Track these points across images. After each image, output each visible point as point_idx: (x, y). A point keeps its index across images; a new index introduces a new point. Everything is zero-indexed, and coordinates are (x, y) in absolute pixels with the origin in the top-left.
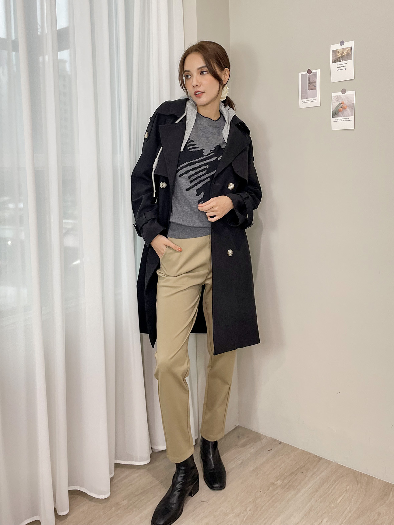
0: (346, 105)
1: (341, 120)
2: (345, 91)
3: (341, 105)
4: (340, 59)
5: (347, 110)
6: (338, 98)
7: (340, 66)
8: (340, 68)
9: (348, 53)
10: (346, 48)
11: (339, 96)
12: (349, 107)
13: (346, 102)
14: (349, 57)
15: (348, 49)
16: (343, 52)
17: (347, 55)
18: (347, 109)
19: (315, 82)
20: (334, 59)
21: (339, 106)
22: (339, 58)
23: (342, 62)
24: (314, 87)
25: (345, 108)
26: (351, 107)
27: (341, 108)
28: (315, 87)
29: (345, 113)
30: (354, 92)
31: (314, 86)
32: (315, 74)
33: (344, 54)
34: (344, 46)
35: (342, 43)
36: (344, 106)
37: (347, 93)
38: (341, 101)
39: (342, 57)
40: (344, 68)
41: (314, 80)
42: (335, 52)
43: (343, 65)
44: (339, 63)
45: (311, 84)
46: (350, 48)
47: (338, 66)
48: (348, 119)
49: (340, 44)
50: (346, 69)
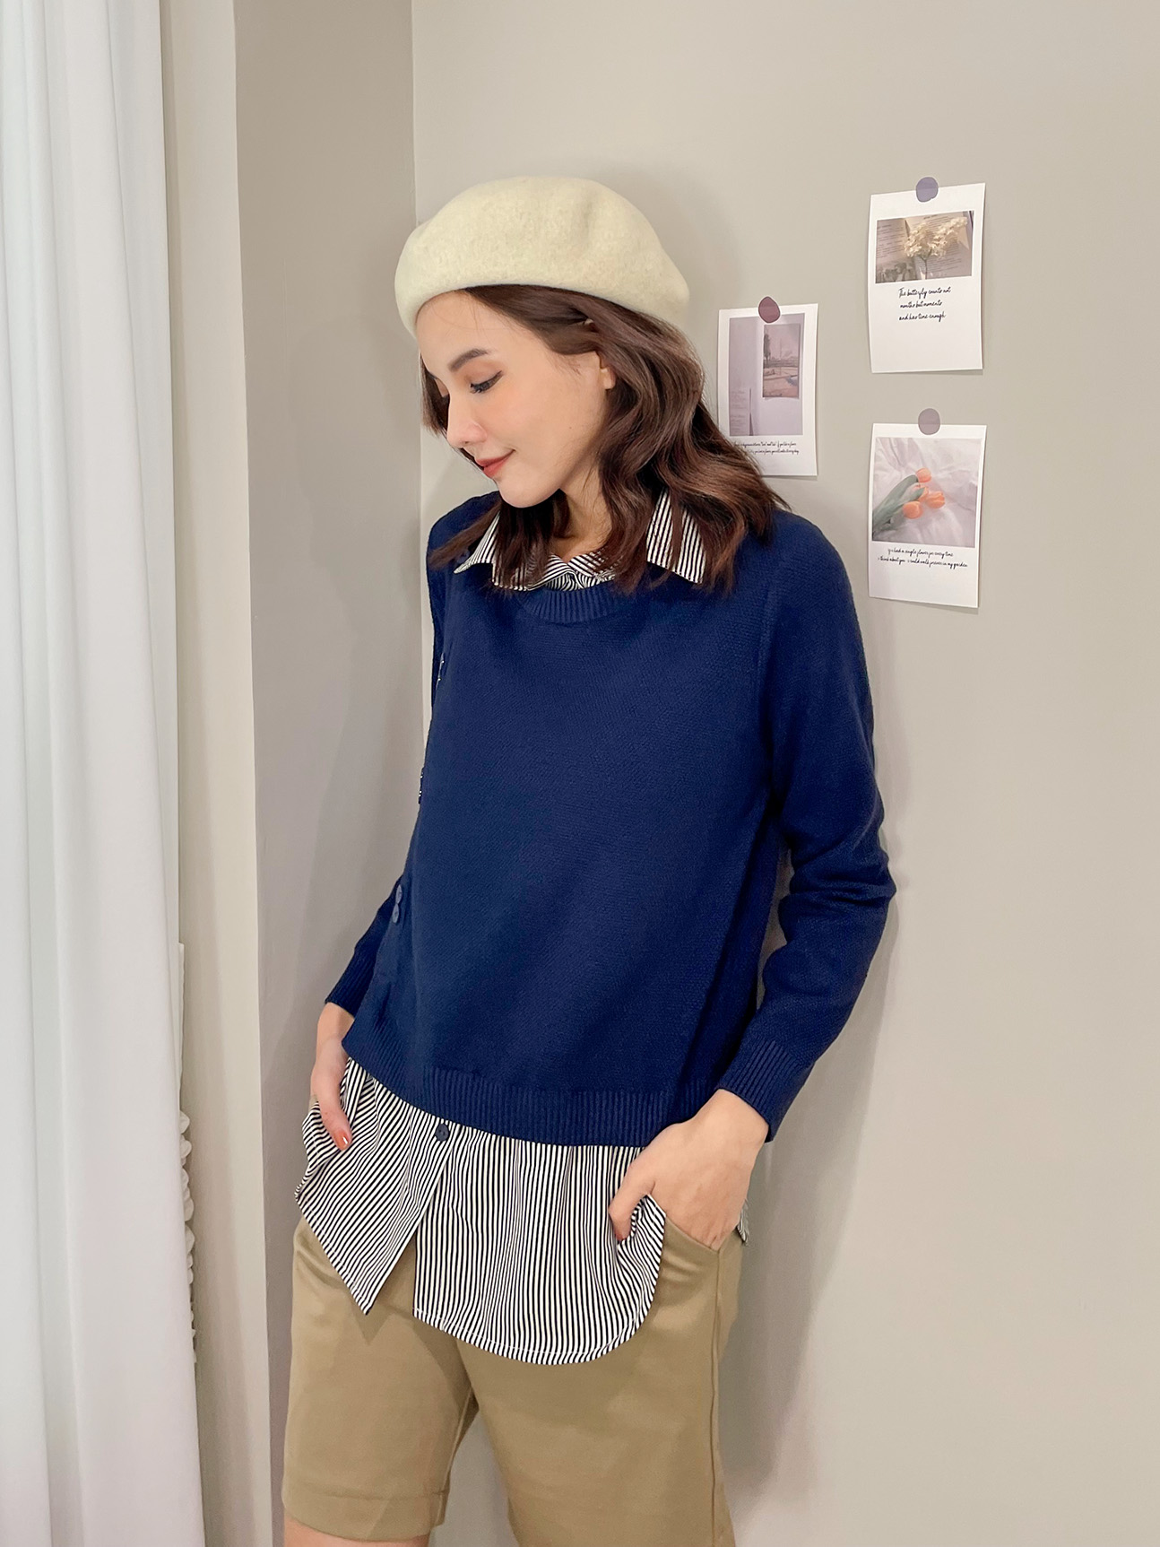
0: (939, 488)
1: (914, 557)
2: (939, 424)
3: (914, 488)
4: (913, 265)
5: (942, 515)
6: (901, 451)
7: (915, 299)
8: (914, 312)
9: (955, 241)
10: (946, 218)
11: (906, 443)
12: (952, 500)
13: (939, 475)
14: (960, 261)
15: (953, 223)
16: (929, 236)
17: (947, 249)
18: (944, 509)
19: (795, 363)
20: (889, 264)
21: (906, 494)
22: (912, 259)
23: (923, 284)
24: (788, 386)
25: (935, 505)
26: (964, 502)
27: (915, 500)
28: (794, 389)
29: (935, 525)
30: (980, 431)
31: (790, 381)
32: (797, 326)
33: (933, 246)
34: (935, 207)
35: (927, 189)
36: (930, 493)
37: (946, 432)
38: (914, 468)
39: (926, 256)
40: (936, 310)
41: (786, 355)
42: (893, 228)
43: (930, 298)
44: (909, 285)
45: (777, 370)
46: (963, 220)
47: (906, 300)
48: (947, 559)
49: (915, 192)
50: (940, 317)
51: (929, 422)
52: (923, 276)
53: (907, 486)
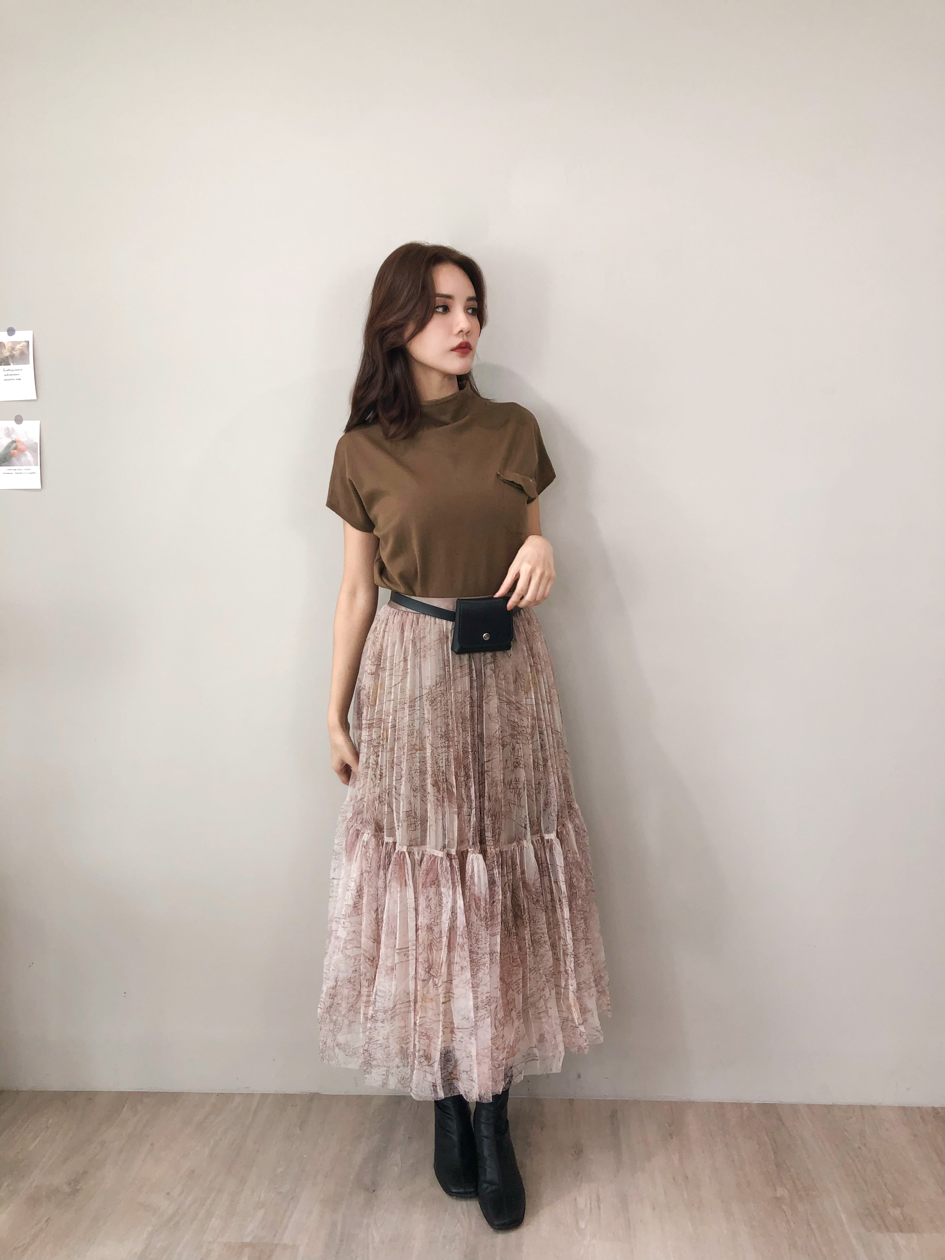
0: (23, 444)
1: (17, 471)
3: (14, 445)
4: (8, 360)
5: (26, 454)
7: (9, 373)
8: (9, 377)
9: (22, 352)
10: (19, 343)
13: (23, 439)
14: (25, 359)
15: (22, 344)
16: (13, 349)
17: (20, 354)
18: (27, 453)
21: (12, 447)
22: (7, 357)
23: (12, 367)
25: (22, 451)
27: (16, 448)
29: (23, 459)
30: (37, 423)
33: (15, 353)
34: (14, 338)
35: (11, 332)
36: (20, 446)
38: (14, 437)
39: (12, 356)
40: (18, 377)
43: (15, 372)
44: (7, 367)
46: (25, 344)
47: (6, 373)
48: (29, 471)
49: (6, 333)
50: (20, 379)
51: (19, 420)
52: (12, 364)
53: (12, 444)
